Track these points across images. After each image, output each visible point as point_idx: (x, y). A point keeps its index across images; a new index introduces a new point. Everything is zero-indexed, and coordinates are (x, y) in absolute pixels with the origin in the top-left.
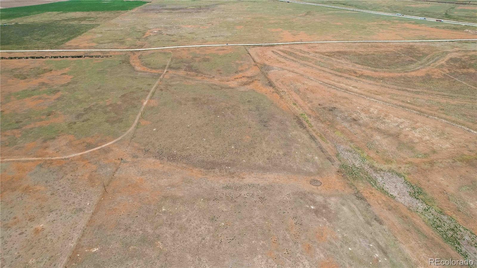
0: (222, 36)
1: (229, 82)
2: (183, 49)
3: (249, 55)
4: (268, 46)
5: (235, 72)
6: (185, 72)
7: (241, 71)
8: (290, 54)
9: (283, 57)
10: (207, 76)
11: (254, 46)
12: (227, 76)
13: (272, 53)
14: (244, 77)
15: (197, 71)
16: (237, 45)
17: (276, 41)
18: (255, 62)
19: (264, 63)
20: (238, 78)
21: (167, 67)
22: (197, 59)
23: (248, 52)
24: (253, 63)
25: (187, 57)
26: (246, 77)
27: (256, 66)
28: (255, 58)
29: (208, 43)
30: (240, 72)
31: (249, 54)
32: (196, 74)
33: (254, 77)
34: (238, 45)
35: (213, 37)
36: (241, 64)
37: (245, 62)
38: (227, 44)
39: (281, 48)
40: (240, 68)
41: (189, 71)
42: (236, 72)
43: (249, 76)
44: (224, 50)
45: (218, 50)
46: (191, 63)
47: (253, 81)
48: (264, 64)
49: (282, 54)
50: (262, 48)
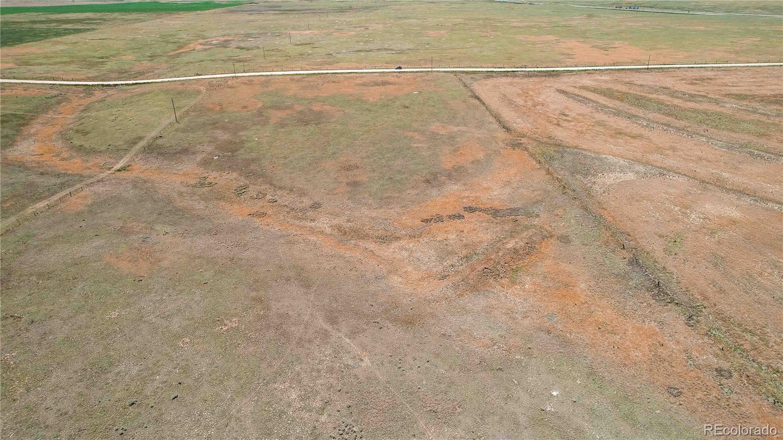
0: (386, 49)
1: (395, 245)
2: (250, 82)
3: (477, 102)
4: (536, 76)
5: (428, 181)
6: (200, 171)
7: (456, 174)
8: (640, 101)
9: (618, 113)
10: (286, 199)
11: (489, 75)
12: (385, 202)
13: (562, 97)
14: (471, 210)
15: (253, 167)
16: (432, 72)
17: (558, 63)
18: (508, 130)
19: (550, 137)
20: (439, 219)
21: (142, 143)
22: (277, 116)
23: (472, 91)
24: (501, 134)
25: (245, 107)
26: (485, 211)
27: (518, 151)
28: (504, 115)
29: (341, 64)
30: (450, 176)
31: (478, 98)
32: (243, 181)
33: (529, 215)
34: (433, 69)
35: (360, 51)
36: (452, 137)
37: (463, 128)
38: (400, 68)
39: (587, 81)
40: (447, 161)
41: (220, 168)
42: (433, 180)
43: (496, 204)
44: (384, 83)
45: (364, 85)
46: (245, 128)
47: (530, 249)
48: (552, 142)
49: (602, 100)
50: (516, 80)
